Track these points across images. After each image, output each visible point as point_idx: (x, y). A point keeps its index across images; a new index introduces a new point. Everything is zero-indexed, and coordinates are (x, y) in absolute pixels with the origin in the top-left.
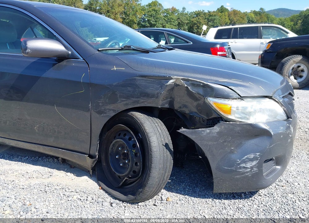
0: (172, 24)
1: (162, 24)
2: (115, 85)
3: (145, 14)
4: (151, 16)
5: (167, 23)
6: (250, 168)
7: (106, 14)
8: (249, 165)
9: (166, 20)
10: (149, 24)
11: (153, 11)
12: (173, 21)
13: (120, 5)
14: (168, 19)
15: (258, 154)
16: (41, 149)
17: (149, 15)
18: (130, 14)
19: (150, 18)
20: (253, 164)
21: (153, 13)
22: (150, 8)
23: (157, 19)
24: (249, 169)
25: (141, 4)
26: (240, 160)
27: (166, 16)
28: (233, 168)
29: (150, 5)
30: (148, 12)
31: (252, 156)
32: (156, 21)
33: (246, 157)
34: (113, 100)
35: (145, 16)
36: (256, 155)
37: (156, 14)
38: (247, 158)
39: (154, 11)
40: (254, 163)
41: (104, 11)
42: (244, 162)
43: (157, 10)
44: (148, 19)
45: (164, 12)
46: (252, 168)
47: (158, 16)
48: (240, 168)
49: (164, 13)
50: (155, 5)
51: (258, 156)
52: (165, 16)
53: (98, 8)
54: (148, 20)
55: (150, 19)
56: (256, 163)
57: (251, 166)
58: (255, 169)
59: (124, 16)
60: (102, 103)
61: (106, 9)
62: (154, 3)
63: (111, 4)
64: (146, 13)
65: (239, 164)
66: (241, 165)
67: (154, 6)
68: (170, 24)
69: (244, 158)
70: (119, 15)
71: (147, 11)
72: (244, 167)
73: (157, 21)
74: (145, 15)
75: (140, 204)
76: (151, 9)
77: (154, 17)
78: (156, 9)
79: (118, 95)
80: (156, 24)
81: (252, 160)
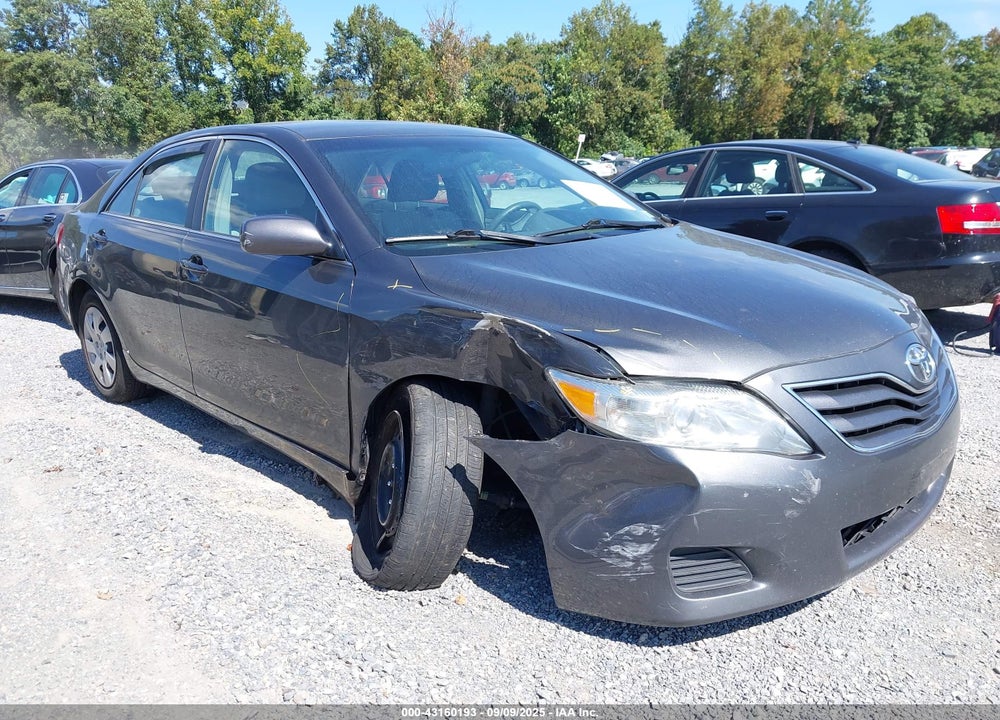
0: (986, 95)
1: (944, 97)
2: (388, 322)
3: (880, 65)
4: (903, 70)
5: (965, 92)
6: (633, 561)
7: (738, 71)
8: (631, 551)
9: (961, 83)
10: (891, 100)
11: (913, 54)
12: (993, 81)
13: (789, 41)
14: (973, 77)
15: (655, 527)
16: (282, 446)
17: (895, 68)
18: (821, 68)
19: (896, 76)
20: (640, 550)
21: (913, 58)
22: (900, 42)
23: (925, 78)
24: (631, 564)
25: (869, 31)
26: (611, 535)
27: (962, 65)
28: (593, 552)
29: (900, 32)
30: (892, 57)
31: (640, 529)
32: (919, 88)
33: (627, 528)
34: (383, 354)
35: (878, 70)
36: (651, 528)
37: (921, 62)
38: (628, 533)
39: (918, 52)
40: (644, 549)
41: (732, 64)
42: (620, 541)
43: (929, 49)
44: (891, 80)
45: (957, 52)
46: (637, 560)
47: (930, 70)
48: (610, 553)
49: (954, 55)
50: (919, 31)
51: (655, 534)
52: (957, 68)
53: (711, 56)
54: (888, 84)
55: (899, 80)
56: (650, 549)
57: (635, 554)
58: (646, 566)
59: (799, 76)
60: (366, 358)
61: (738, 59)
62: (919, 22)
63: (757, 41)
64: (883, 61)
65: (608, 544)
66: (612, 548)
67: (919, 35)
68: (979, 95)
69: (622, 532)
70: (784, 73)
71: (887, 52)
72: (618, 555)
73: (926, 87)
74: (879, 67)
75: (390, 592)
76: (903, 47)
77: (913, 71)
78: (926, 42)
79: (391, 343)
80: (919, 98)
81: (640, 540)
